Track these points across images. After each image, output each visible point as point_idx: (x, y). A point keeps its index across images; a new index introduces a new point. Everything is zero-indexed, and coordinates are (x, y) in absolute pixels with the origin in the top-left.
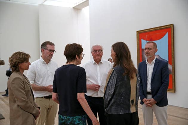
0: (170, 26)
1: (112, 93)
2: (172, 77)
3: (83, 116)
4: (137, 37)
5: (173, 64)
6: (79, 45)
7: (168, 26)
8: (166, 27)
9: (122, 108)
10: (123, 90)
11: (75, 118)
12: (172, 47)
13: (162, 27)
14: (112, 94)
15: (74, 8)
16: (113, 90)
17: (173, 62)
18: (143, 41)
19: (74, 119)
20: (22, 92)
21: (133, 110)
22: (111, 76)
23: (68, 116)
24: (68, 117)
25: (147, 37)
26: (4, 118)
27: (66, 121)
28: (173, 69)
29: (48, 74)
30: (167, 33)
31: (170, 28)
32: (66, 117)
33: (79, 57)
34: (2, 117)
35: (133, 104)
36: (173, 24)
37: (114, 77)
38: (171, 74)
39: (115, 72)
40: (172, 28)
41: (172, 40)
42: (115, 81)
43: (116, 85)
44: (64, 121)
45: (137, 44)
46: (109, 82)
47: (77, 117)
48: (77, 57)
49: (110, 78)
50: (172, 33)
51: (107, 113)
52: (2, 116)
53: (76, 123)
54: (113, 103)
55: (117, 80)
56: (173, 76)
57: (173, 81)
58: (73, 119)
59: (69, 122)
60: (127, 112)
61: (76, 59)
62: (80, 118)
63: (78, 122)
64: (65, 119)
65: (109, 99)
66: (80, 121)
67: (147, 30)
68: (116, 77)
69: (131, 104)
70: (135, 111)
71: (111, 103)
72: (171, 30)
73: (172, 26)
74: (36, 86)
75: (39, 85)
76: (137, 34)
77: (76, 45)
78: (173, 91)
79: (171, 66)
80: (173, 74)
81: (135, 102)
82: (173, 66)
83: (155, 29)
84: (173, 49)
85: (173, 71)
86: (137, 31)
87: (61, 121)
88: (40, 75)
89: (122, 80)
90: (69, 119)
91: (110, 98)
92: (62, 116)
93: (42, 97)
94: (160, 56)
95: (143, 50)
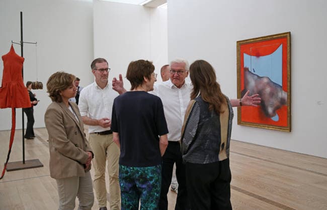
0: (285, 35)
1: (194, 134)
2: (287, 110)
3: (158, 166)
4: (238, 51)
5: (289, 91)
6: (147, 61)
7: (282, 36)
8: (279, 36)
9: (207, 156)
10: (209, 131)
11: (147, 170)
12: (288, 66)
13: (274, 37)
14: (193, 136)
15: (144, 5)
16: (194, 131)
17: (289, 87)
18: (245, 56)
19: (146, 172)
20: (58, 129)
21: (222, 157)
22: (192, 111)
23: (136, 167)
24: (136, 169)
25: (252, 50)
26: (43, 166)
27: (134, 174)
28: (289, 97)
29: (103, 104)
30: (281, 45)
31: (286, 37)
32: (133, 169)
33: (149, 79)
34: (39, 165)
35: (223, 149)
36: (290, 32)
37: (196, 113)
38: (286, 105)
39: (197, 105)
40: (288, 38)
41: (289, 55)
42: (198, 118)
43: (199, 123)
44: (129, 174)
45: (237, 61)
46: (189, 119)
47: (149, 168)
48: (145, 78)
49: (191, 114)
50: (289, 45)
52: (40, 163)
53: (148, 177)
55: (200, 117)
56: (289, 108)
57: (289, 115)
58: (144, 171)
59: (137, 175)
60: (214, 161)
61: (144, 82)
62: (155, 169)
63: (151, 175)
64: (131, 172)
65: (189, 143)
66: (154, 173)
67: (252, 41)
69: (221, 150)
70: (226, 158)
71: (192, 148)
72: (287, 41)
73: (288, 35)
76: (237, 46)
77: (141, 62)
78: (287, 130)
79: (286, 93)
80: (289, 105)
81: (225, 146)
82: (289, 94)
83: (264, 39)
84: (289, 69)
85: (289, 100)
86: (237, 42)
87: (125, 174)
90: (138, 172)
91: (191, 141)
92: (127, 167)
94: (270, 79)
95: (246, 69)
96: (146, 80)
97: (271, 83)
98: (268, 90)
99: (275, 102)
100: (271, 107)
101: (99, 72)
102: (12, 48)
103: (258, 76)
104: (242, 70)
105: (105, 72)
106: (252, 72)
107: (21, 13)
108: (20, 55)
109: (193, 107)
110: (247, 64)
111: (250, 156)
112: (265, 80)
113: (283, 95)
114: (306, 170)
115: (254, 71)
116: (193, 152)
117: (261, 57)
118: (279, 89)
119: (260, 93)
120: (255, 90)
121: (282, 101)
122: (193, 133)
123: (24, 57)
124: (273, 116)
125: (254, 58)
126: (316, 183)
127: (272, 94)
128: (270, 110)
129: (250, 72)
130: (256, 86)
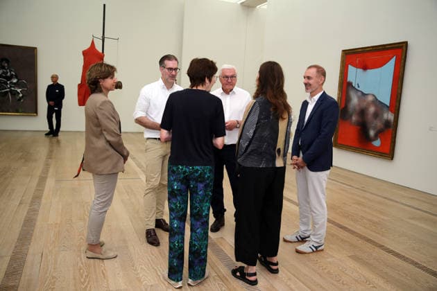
0: (401, 45)
1: (251, 135)
2: (392, 134)
4: (342, 61)
5: (397, 112)
7: (397, 46)
9: (264, 160)
13: (388, 47)
14: (251, 137)
15: (242, 3)
16: (252, 131)
17: (397, 108)
18: (351, 68)
21: (279, 163)
22: (251, 110)
25: (359, 61)
30: (394, 58)
31: (401, 48)
33: (210, 81)
35: (279, 155)
36: (407, 42)
38: (391, 129)
39: (257, 104)
40: (404, 48)
41: (402, 70)
43: (257, 124)
49: (250, 113)
50: (403, 57)
51: (240, 165)
54: (252, 151)
55: (259, 117)
56: (394, 133)
58: (203, 170)
60: (271, 166)
61: (205, 83)
65: (246, 144)
67: (360, 50)
68: (258, 112)
69: (277, 155)
70: (282, 165)
72: (402, 52)
73: (404, 45)
74: (147, 121)
75: (152, 120)
76: (342, 56)
78: (389, 157)
79: (393, 115)
81: (282, 152)
83: (374, 48)
84: (400, 86)
86: (343, 51)
88: (155, 105)
89: (267, 117)
90: (197, 171)
91: (248, 142)
93: (156, 139)
94: (376, 98)
95: (350, 84)
96: (207, 81)
97: (376, 102)
98: (372, 109)
99: (379, 124)
100: (374, 130)
101: (167, 70)
102: (93, 43)
103: (362, 93)
104: (345, 85)
105: (174, 72)
106: (356, 87)
107: (104, 5)
108: (100, 51)
109: (253, 107)
110: (350, 78)
111: (341, 183)
112: (370, 98)
113: (389, 116)
114: (402, 204)
115: (359, 87)
116: (249, 154)
117: (368, 70)
118: (385, 109)
119: (363, 112)
120: (357, 108)
121: (387, 124)
122: (250, 133)
123: (105, 53)
124: (374, 140)
125: (360, 71)
126: (410, 218)
127: (376, 115)
128: (372, 133)
129: (354, 88)
130: (359, 105)
